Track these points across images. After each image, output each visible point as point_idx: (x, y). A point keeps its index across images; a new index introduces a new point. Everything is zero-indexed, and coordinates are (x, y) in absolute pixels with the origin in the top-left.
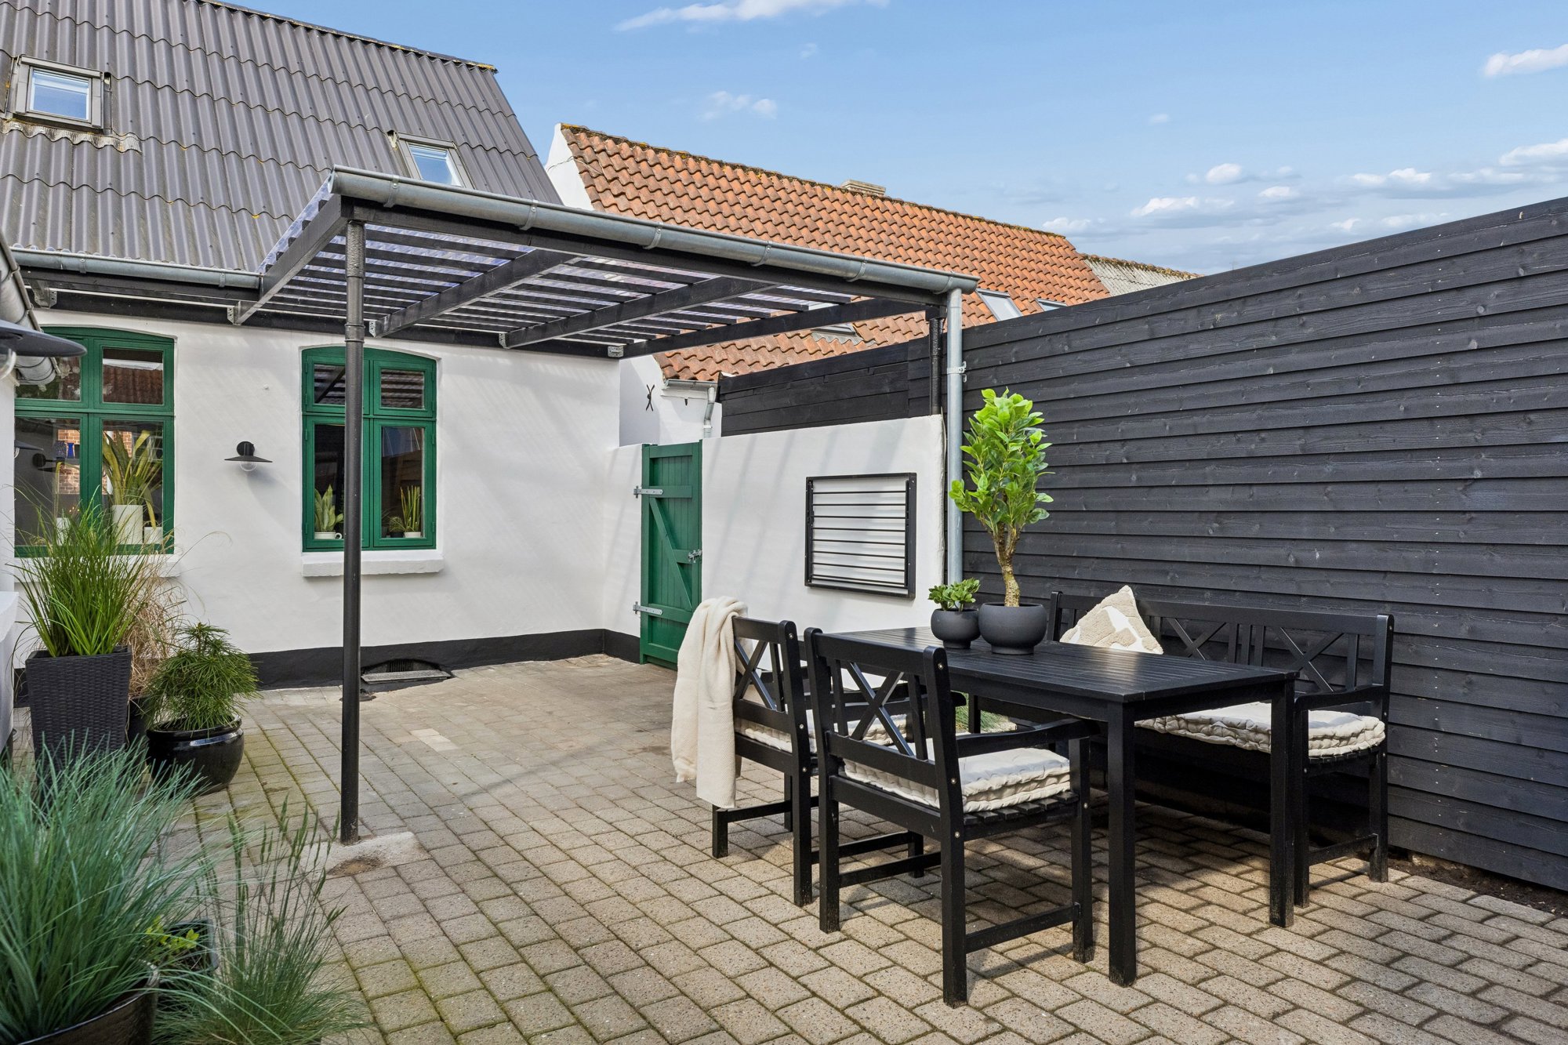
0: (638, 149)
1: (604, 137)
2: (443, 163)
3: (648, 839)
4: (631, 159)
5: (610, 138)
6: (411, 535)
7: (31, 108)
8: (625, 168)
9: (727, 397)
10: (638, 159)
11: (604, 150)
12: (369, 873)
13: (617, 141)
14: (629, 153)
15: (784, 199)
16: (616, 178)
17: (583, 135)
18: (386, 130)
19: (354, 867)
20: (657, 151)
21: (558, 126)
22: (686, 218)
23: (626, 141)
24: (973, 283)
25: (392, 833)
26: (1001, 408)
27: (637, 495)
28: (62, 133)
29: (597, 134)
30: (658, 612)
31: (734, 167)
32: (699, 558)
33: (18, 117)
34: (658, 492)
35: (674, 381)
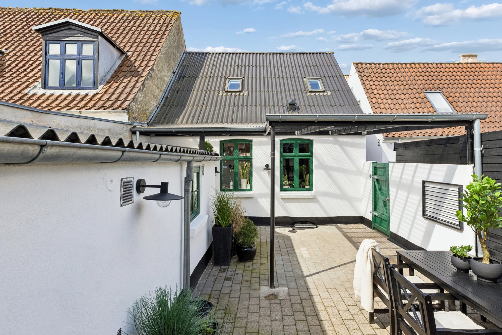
0: (377, 65)
1: (366, 64)
2: (318, 83)
3: (351, 308)
4: (375, 69)
5: (368, 64)
6: (306, 187)
7: (229, 89)
8: (373, 72)
9: (397, 149)
10: (377, 68)
11: (366, 68)
12: (274, 300)
13: (370, 64)
14: (374, 67)
15: (429, 71)
16: (370, 76)
17: (360, 65)
18: (303, 77)
19: (271, 297)
20: (383, 64)
21: (353, 63)
22: (393, 84)
23: (374, 64)
24: (486, 116)
25: (283, 287)
26: (476, 186)
27: (370, 177)
28: (234, 94)
29: (364, 63)
30: (377, 215)
31: (410, 64)
32: (389, 201)
33: (226, 92)
34: (376, 177)
35: (386, 138)
